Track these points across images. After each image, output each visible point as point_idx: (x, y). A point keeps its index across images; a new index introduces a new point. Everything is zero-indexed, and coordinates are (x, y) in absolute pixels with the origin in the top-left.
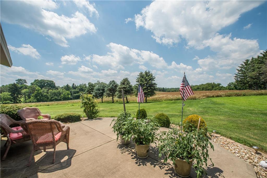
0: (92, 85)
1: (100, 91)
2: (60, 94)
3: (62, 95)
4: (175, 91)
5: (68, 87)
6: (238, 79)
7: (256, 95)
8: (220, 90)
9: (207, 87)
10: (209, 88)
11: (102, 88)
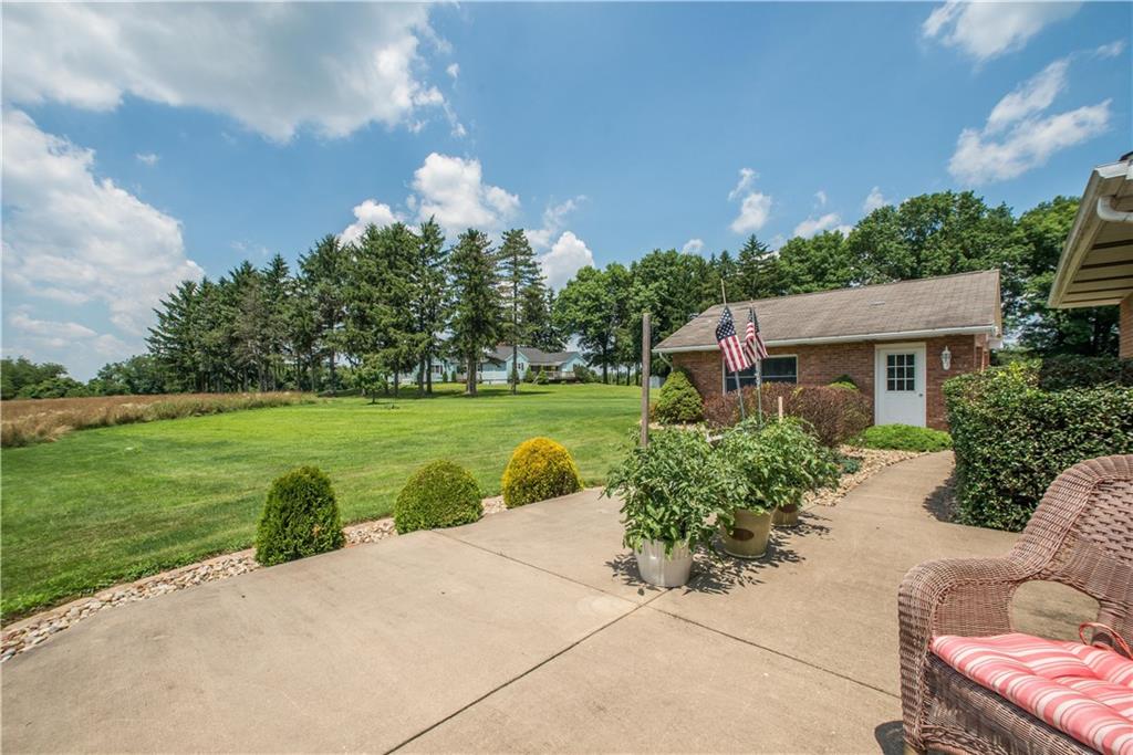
6: (162, 351)
7: (250, 408)
8: (62, 397)
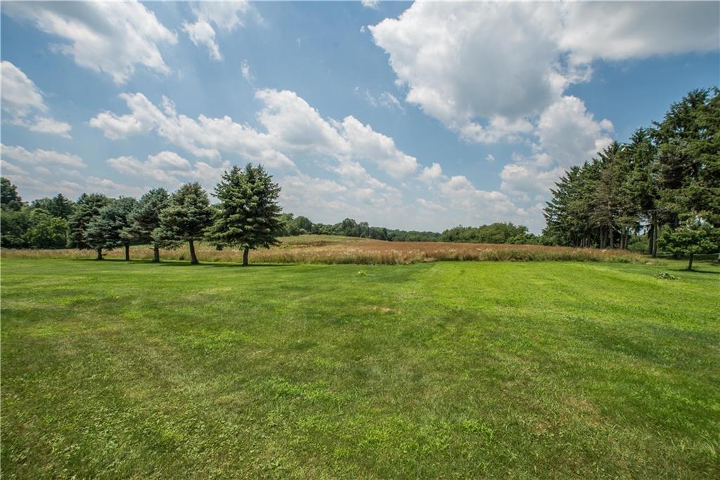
0: (98, 201)
1: (114, 220)
2: (25, 227)
3: (35, 231)
4: (419, 241)
5: (62, 205)
6: (553, 217)
8: (522, 243)
9: (495, 235)
10: (498, 237)
11: (121, 211)
